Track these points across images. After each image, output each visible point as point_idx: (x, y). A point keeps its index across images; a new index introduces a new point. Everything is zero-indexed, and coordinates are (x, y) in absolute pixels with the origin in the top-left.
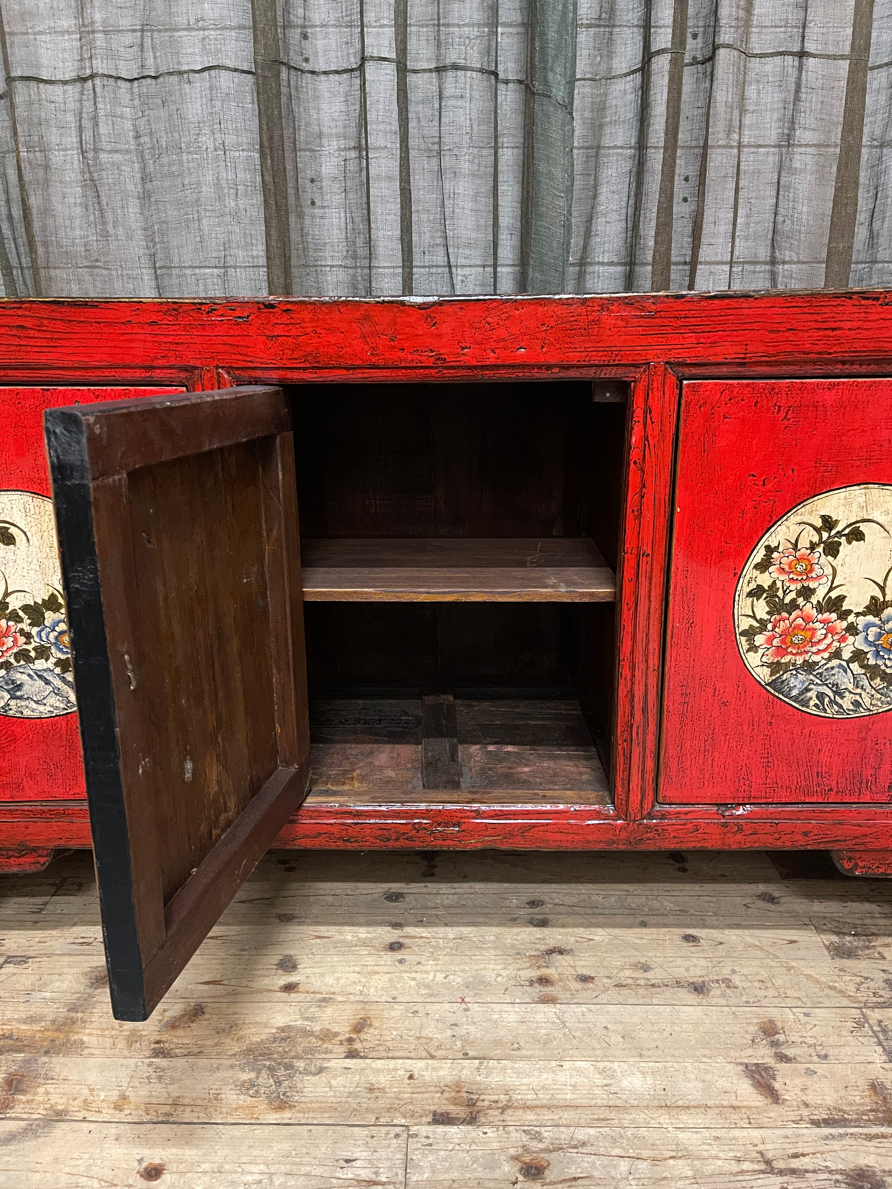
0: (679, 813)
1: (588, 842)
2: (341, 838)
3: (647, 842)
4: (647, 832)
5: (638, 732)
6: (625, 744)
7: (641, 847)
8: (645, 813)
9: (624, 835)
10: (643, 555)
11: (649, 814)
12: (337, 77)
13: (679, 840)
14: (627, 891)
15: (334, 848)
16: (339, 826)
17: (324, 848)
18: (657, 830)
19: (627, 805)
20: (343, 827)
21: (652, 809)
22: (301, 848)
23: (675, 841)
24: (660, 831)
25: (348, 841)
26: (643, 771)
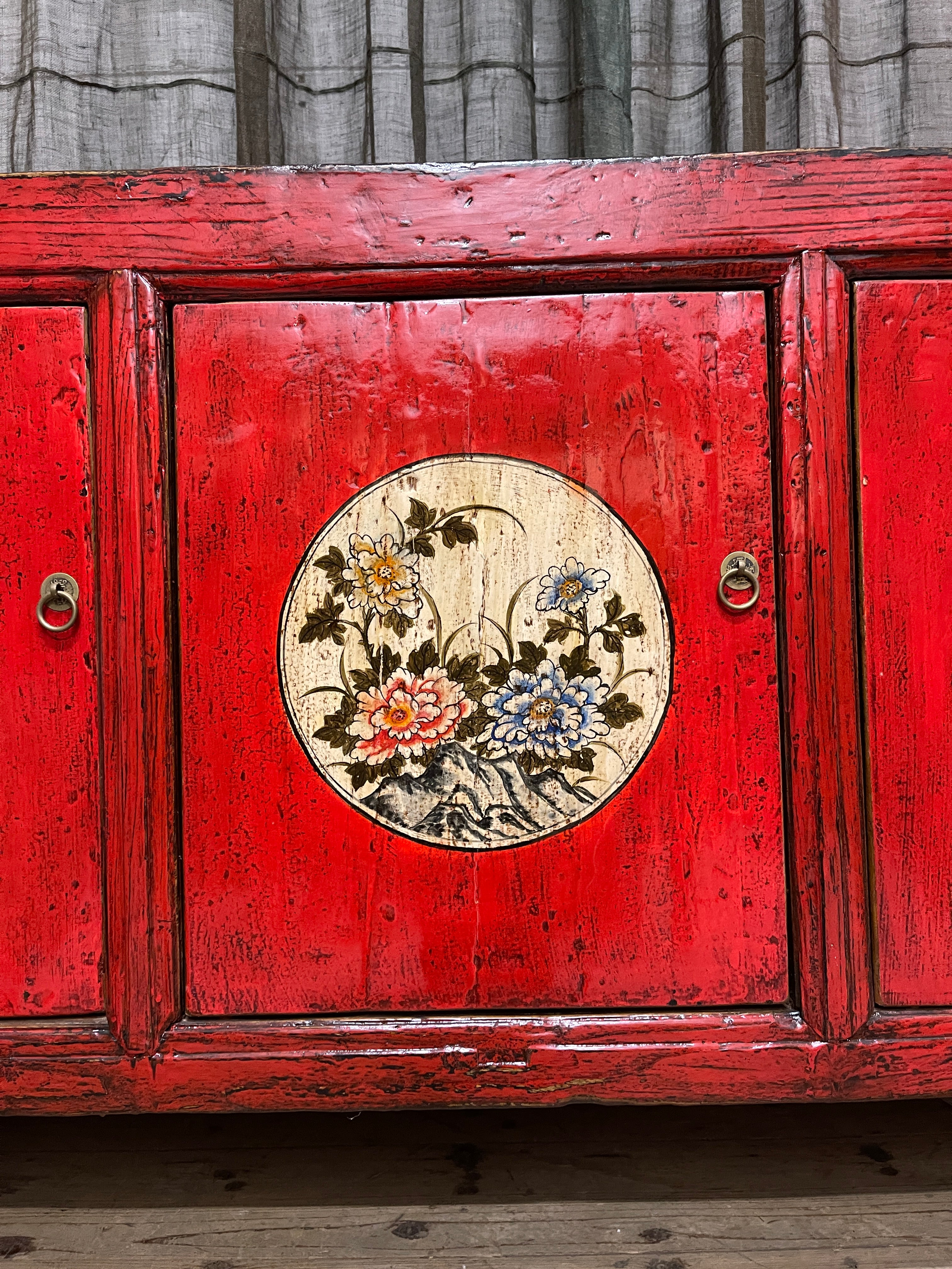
0: (917, 1024)
1: (760, 1085)
2: (314, 1088)
3: (868, 1082)
4: (865, 1064)
5: (832, 868)
6: (812, 890)
7: (859, 1094)
8: (858, 1025)
9: (823, 1070)
10: (816, 551)
11: (865, 1027)
12: (337, 96)
13: (923, 1078)
14: (806, 1209)
15: (300, 1108)
16: (312, 1064)
17: (282, 1108)
18: (881, 1059)
19: (824, 1010)
20: (319, 1065)
21: (869, 1016)
22: (240, 1109)
23: (916, 1079)
24: (889, 1060)
25: (325, 1092)
26: (847, 942)
